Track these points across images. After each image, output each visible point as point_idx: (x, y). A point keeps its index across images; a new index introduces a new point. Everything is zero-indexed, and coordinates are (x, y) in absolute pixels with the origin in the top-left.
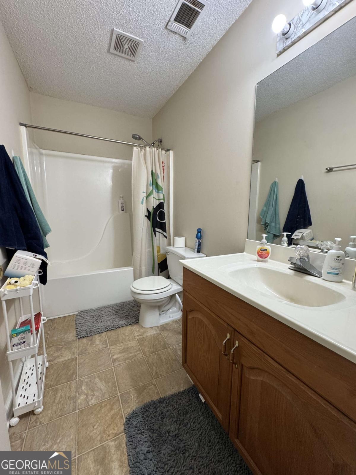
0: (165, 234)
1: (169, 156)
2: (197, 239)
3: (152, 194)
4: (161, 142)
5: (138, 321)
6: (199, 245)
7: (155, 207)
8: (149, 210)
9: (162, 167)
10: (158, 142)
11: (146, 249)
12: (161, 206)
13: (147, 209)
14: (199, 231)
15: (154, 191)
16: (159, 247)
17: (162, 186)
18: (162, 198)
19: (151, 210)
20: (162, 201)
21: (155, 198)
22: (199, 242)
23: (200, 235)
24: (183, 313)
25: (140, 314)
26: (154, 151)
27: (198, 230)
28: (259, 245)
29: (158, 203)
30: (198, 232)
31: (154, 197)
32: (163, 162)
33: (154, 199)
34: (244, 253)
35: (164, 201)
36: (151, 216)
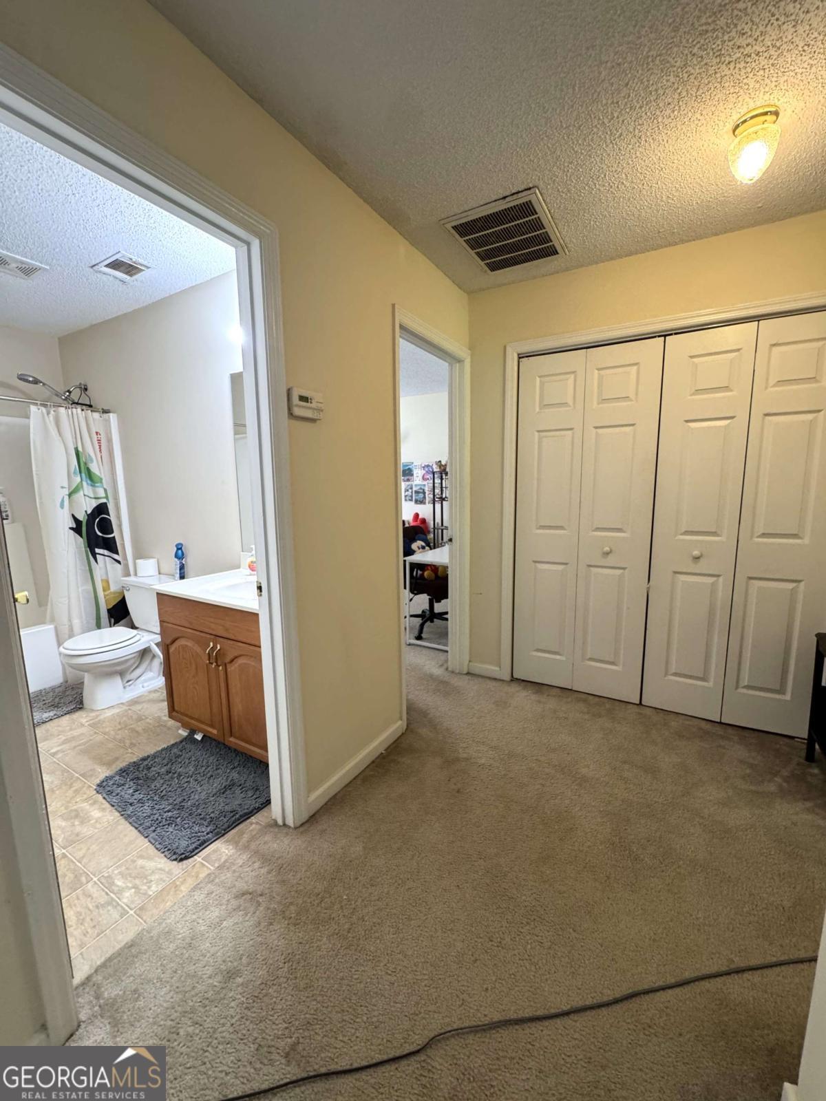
0: (116, 556)
1: (108, 421)
2: (176, 560)
3: (81, 489)
4: (86, 389)
5: (81, 706)
6: (182, 567)
7: (89, 512)
8: (76, 516)
9: (97, 442)
10: (78, 389)
11: (78, 587)
12: (101, 509)
13: (73, 516)
14: (180, 547)
15: (84, 483)
16: (106, 583)
17: (101, 473)
18: (104, 495)
19: (81, 517)
20: (104, 501)
21: (88, 496)
22: (180, 563)
23: (180, 553)
24: (166, 679)
25: (85, 694)
26: (77, 414)
27: (177, 546)
28: (250, 557)
29: (94, 504)
30: (178, 549)
31: (86, 494)
32: (97, 433)
33: (87, 498)
34: (241, 569)
35: (108, 499)
36: (84, 529)
